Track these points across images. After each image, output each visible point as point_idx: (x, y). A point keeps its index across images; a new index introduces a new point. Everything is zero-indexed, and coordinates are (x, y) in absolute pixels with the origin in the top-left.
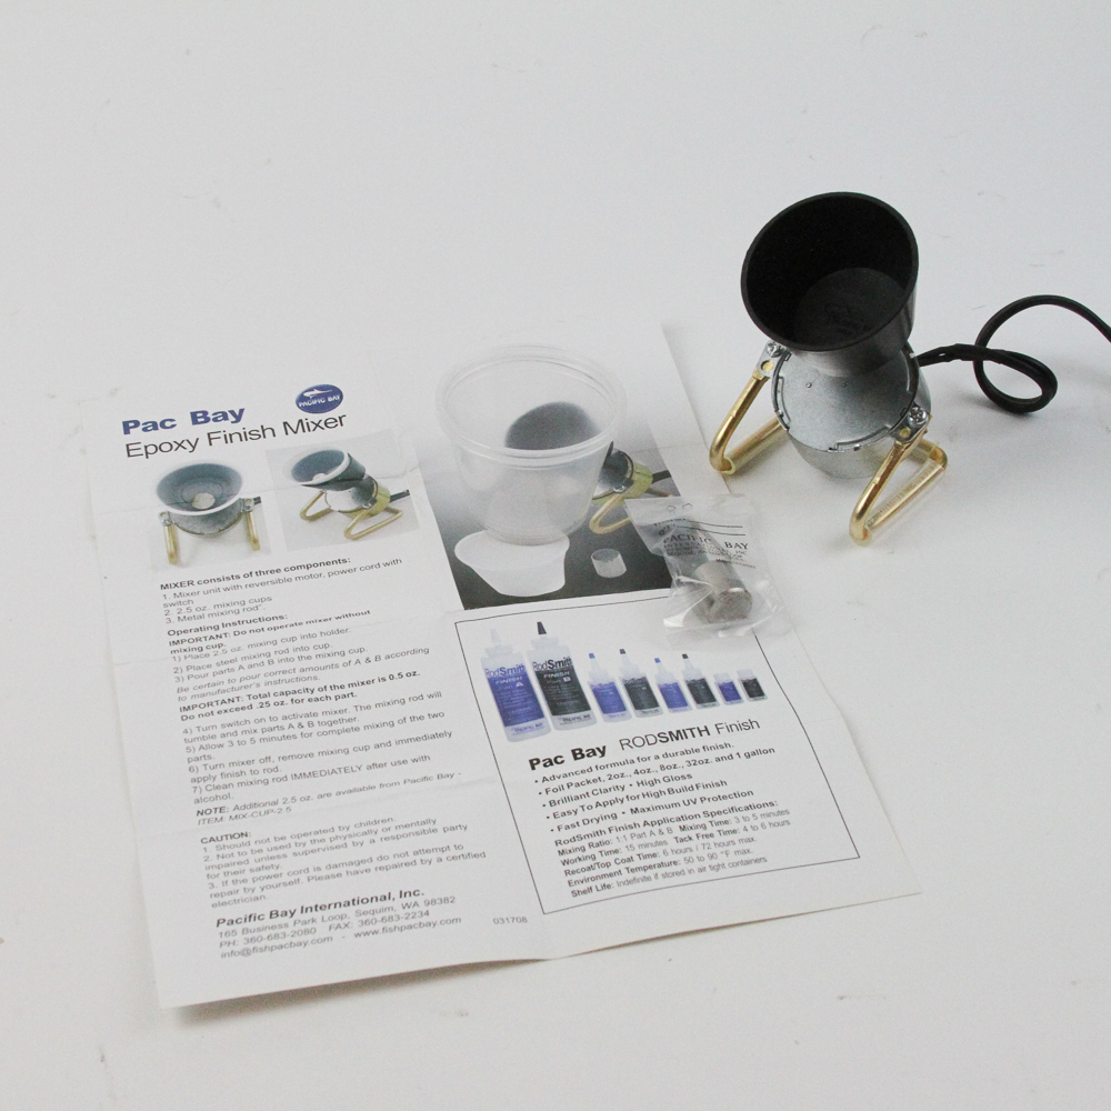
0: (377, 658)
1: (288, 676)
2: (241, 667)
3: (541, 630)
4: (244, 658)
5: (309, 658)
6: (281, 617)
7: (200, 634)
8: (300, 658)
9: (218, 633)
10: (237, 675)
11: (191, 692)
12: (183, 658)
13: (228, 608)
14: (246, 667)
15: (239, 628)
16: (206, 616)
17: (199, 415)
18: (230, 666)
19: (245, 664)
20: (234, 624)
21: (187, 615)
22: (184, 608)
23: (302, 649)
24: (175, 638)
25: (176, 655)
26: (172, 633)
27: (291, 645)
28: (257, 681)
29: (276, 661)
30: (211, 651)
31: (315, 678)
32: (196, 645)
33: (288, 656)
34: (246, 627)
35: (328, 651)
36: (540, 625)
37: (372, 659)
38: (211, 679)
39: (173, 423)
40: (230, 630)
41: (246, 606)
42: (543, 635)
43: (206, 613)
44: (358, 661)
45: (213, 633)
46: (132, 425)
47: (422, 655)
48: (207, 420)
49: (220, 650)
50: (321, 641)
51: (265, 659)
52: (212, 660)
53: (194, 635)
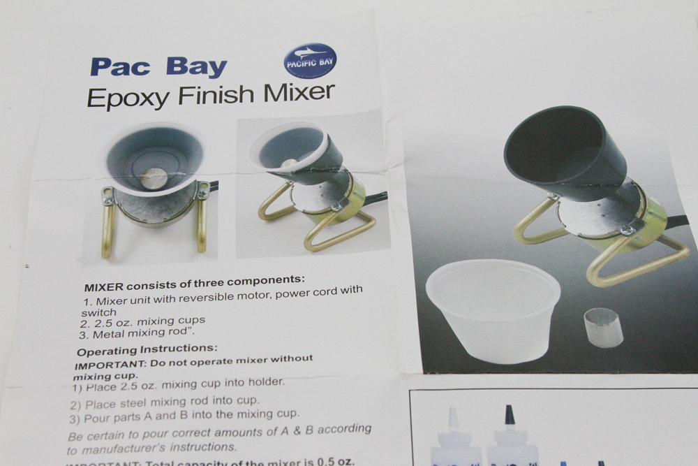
0: (309, 430)
1: (200, 441)
2: (148, 416)
3: (510, 419)
4: (154, 402)
5: (229, 415)
6: (210, 348)
7: (113, 358)
8: (220, 414)
9: (134, 359)
10: (142, 426)
11: (84, 443)
12: (84, 388)
13: (154, 327)
14: (154, 416)
15: (159, 356)
16: (126, 334)
17: (177, 62)
18: (136, 410)
19: (155, 410)
20: (155, 350)
21: (106, 330)
22: (104, 319)
23: (224, 400)
24: (84, 360)
25: (78, 383)
26: (82, 352)
27: (211, 393)
28: (162, 441)
29: (190, 415)
30: (119, 383)
31: (232, 448)
32: (105, 372)
33: (206, 408)
34: (166, 356)
35: (253, 409)
36: (509, 409)
37: (303, 430)
38: (110, 427)
39: (147, 68)
40: (148, 357)
41: (173, 327)
42: (510, 426)
43: (127, 330)
44: (285, 431)
45: (127, 358)
46: (101, 63)
47: (362, 434)
48: (184, 70)
49: (129, 383)
50: (247, 391)
51: (178, 409)
52: (118, 396)
53: (105, 358)
